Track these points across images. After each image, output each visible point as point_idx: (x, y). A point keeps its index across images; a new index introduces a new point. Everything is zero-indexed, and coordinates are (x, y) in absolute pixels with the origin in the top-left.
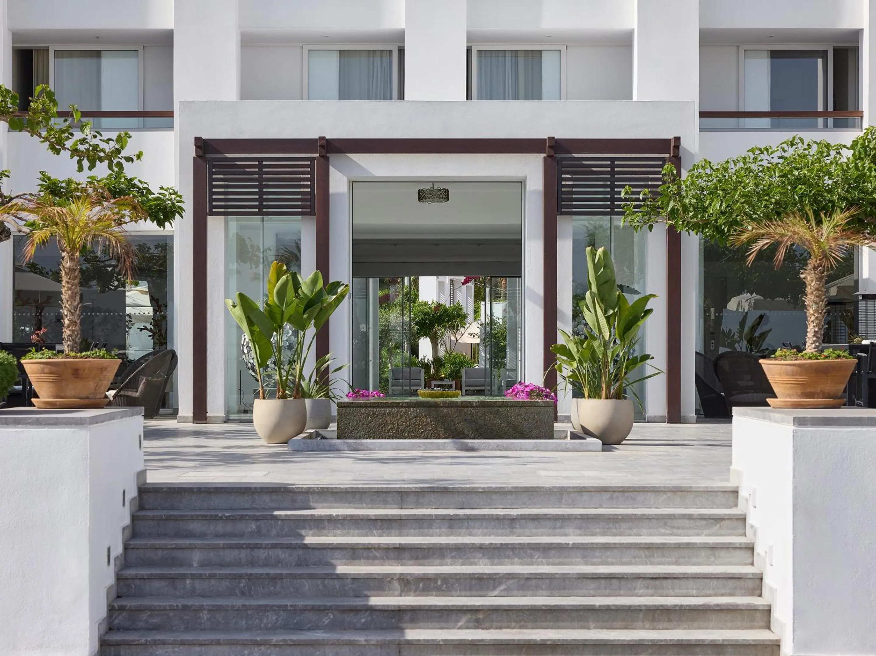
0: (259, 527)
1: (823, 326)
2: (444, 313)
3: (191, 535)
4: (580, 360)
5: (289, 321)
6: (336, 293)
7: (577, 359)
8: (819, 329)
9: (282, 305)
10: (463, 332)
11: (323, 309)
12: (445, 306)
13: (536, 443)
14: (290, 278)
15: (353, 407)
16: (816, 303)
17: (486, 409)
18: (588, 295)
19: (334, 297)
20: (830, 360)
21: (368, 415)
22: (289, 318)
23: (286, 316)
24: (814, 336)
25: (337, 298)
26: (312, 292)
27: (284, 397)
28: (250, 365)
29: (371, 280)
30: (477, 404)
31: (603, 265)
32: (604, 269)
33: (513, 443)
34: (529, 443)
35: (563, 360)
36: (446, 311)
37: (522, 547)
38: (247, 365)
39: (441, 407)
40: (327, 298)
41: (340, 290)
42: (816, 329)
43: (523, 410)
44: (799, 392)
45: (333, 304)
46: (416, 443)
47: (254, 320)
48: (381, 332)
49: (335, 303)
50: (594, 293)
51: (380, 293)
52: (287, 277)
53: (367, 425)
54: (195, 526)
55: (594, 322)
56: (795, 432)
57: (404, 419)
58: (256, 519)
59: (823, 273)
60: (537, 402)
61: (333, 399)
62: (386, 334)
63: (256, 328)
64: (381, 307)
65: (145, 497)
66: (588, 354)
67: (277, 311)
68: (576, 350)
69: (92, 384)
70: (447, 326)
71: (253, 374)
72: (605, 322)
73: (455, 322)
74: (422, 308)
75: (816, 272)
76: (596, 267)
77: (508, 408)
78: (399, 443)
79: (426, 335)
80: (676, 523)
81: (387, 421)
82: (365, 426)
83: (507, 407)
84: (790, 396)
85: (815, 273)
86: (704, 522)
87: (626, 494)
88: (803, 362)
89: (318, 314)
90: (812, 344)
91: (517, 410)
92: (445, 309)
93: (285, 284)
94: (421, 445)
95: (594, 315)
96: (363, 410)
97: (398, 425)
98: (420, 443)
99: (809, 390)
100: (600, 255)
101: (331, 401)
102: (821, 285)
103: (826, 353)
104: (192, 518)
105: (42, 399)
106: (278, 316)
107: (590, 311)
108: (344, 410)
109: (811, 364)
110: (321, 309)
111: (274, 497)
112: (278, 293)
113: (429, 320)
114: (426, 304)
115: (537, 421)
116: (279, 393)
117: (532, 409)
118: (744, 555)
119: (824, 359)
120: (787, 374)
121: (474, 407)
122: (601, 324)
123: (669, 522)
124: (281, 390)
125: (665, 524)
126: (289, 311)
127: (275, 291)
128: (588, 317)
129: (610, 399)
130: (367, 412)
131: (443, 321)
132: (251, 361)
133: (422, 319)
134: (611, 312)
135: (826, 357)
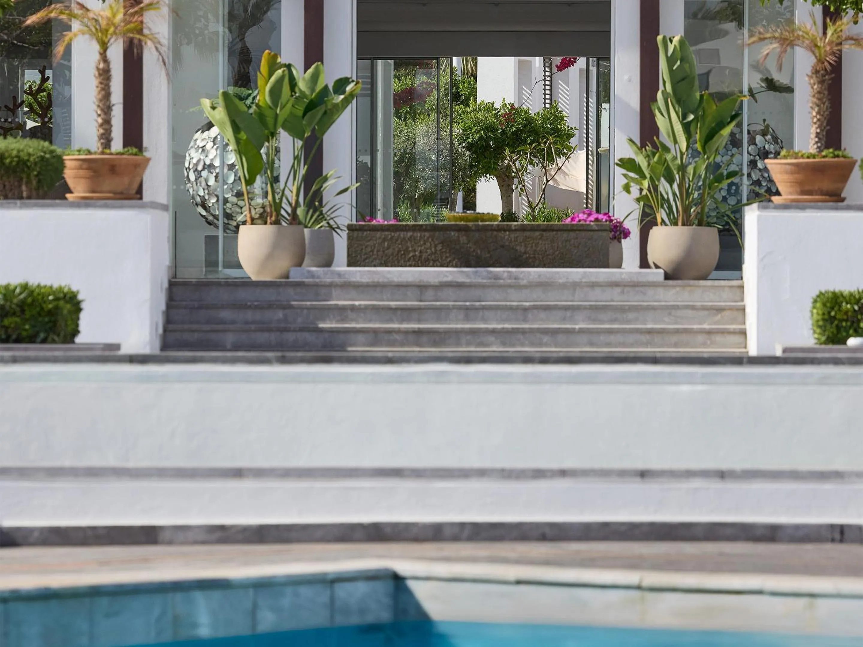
0: (285, 316)
1: (825, 128)
2: (525, 126)
3: (222, 322)
4: (651, 178)
5: (284, 127)
6: (344, 92)
7: (648, 176)
8: (821, 130)
9: (276, 107)
10: (560, 165)
11: (328, 111)
12: (526, 112)
13: (585, 273)
14: (287, 72)
15: (366, 230)
16: (818, 106)
17: (527, 234)
18: (659, 95)
19: (342, 97)
20: (826, 159)
21: (384, 240)
22: (284, 123)
23: (281, 120)
24: (816, 137)
25: (345, 98)
26: (313, 90)
27: (277, 222)
28: (198, 199)
29: (379, 62)
30: (517, 228)
31: (679, 56)
32: (681, 62)
33: (558, 273)
34: (577, 272)
35: (631, 178)
36: (529, 121)
37: (532, 331)
38: (193, 198)
39: (473, 231)
40: (333, 99)
41: (349, 88)
42: (818, 131)
43: (572, 234)
44: (798, 190)
45: (340, 105)
46: (442, 272)
47: (241, 125)
48: (398, 163)
49: (342, 105)
50: (668, 94)
51: (395, 85)
52: (284, 71)
53: (384, 251)
54: (225, 314)
55: (668, 129)
56: (759, 217)
57: (428, 244)
58: (284, 308)
59: (825, 76)
60: (589, 225)
61: (336, 229)
62: (407, 167)
63: (243, 136)
64: (397, 115)
65: (175, 289)
66: (661, 169)
67: (269, 114)
68: (646, 164)
69: (126, 180)
70: (529, 151)
71: (204, 213)
72: (681, 129)
73: (545, 143)
74: (480, 115)
75: (818, 75)
76: (670, 61)
77: (554, 233)
78: (421, 272)
79: (488, 170)
80: (679, 313)
81: (408, 248)
82: (380, 253)
83: (553, 230)
84: (791, 194)
85: (817, 77)
86: (706, 313)
87: (637, 289)
88: (801, 160)
89: (321, 119)
90: (814, 144)
91: (565, 235)
92: (527, 119)
93: (280, 81)
94: (448, 274)
95: (668, 120)
96: (378, 234)
97: (421, 252)
98: (447, 272)
99: (807, 188)
100: (675, 46)
101: (334, 232)
102: (823, 88)
103: (824, 153)
104: (223, 307)
105: (76, 194)
106: (270, 121)
107: (663, 116)
108: (356, 234)
109: (807, 164)
110: (325, 113)
111: (299, 290)
112: (272, 91)
113: (495, 139)
114: (490, 108)
115: (590, 248)
116: (271, 217)
117: (583, 234)
118: (737, 339)
119: (821, 158)
120: (787, 173)
121: (512, 230)
122: (676, 132)
123: (673, 312)
124: (274, 214)
125: (670, 314)
126: (282, 113)
127: (268, 88)
128: (661, 121)
129: (687, 225)
130: (383, 236)
131: (524, 142)
132: (201, 193)
133: (481, 138)
134: (691, 117)
135: (824, 157)
